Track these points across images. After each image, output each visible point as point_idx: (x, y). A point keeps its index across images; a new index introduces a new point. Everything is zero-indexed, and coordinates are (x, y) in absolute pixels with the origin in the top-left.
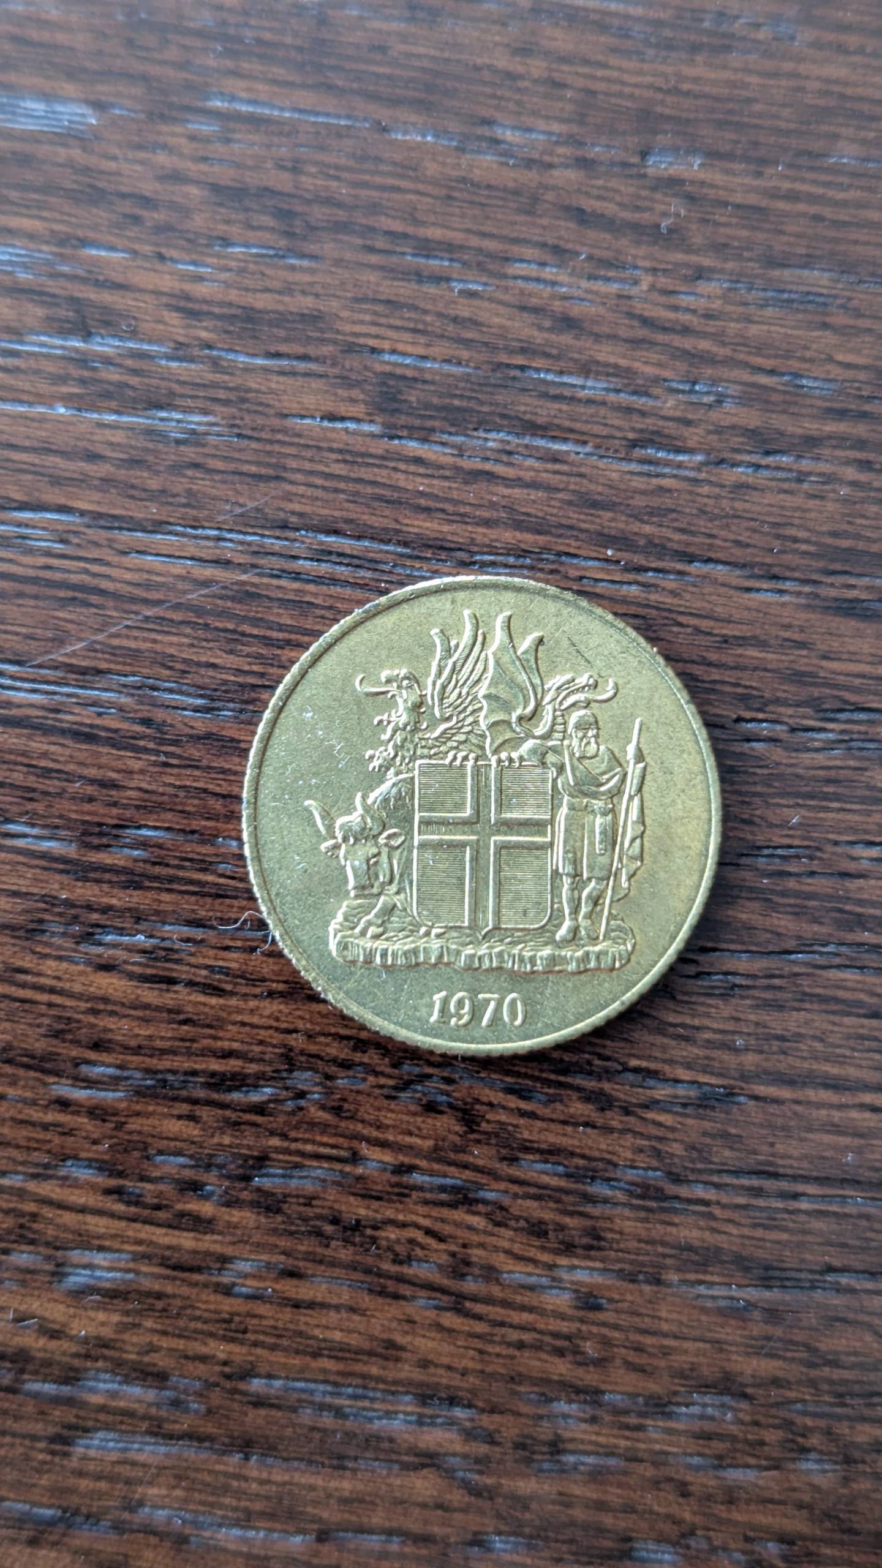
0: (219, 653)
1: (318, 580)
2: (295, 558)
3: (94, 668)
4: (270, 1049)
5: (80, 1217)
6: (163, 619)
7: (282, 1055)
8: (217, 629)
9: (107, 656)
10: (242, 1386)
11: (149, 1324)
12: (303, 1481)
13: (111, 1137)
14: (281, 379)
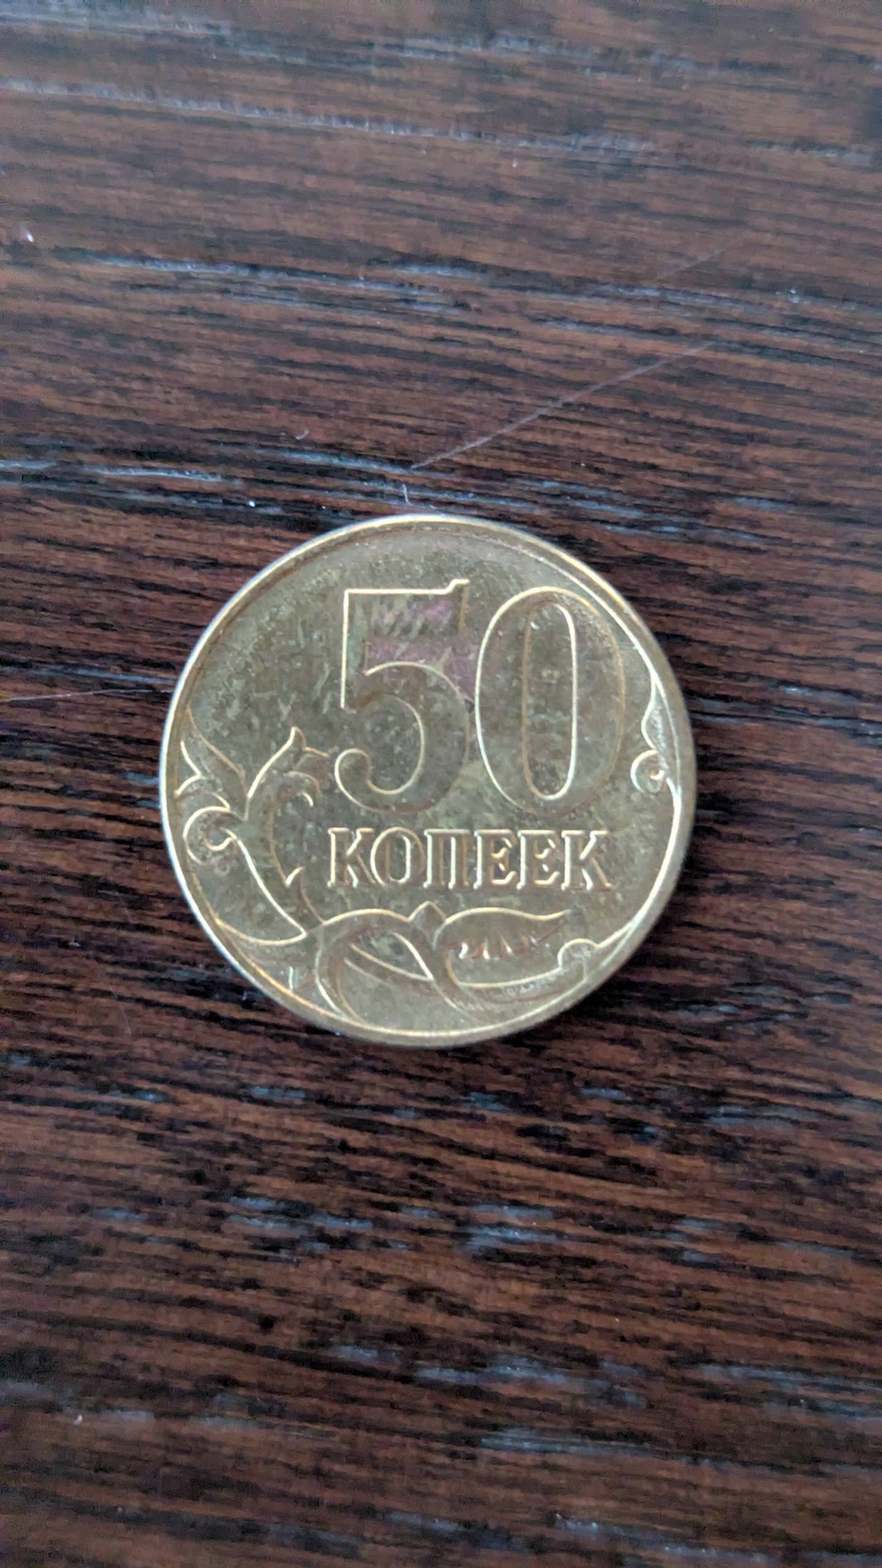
0: (662, 451)
1: (791, 355)
2: (761, 326)
3: (501, 471)
4: (727, 958)
5: (487, 1164)
6: (588, 406)
7: (743, 965)
8: (658, 419)
9: (516, 455)
10: (692, 1374)
11: (575, 1297)
12: (767, 1490)
13: (527, 1065)
14: (742, 95)
